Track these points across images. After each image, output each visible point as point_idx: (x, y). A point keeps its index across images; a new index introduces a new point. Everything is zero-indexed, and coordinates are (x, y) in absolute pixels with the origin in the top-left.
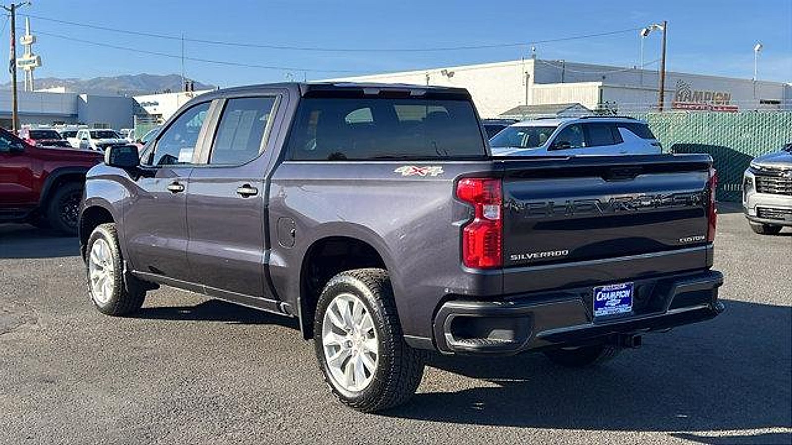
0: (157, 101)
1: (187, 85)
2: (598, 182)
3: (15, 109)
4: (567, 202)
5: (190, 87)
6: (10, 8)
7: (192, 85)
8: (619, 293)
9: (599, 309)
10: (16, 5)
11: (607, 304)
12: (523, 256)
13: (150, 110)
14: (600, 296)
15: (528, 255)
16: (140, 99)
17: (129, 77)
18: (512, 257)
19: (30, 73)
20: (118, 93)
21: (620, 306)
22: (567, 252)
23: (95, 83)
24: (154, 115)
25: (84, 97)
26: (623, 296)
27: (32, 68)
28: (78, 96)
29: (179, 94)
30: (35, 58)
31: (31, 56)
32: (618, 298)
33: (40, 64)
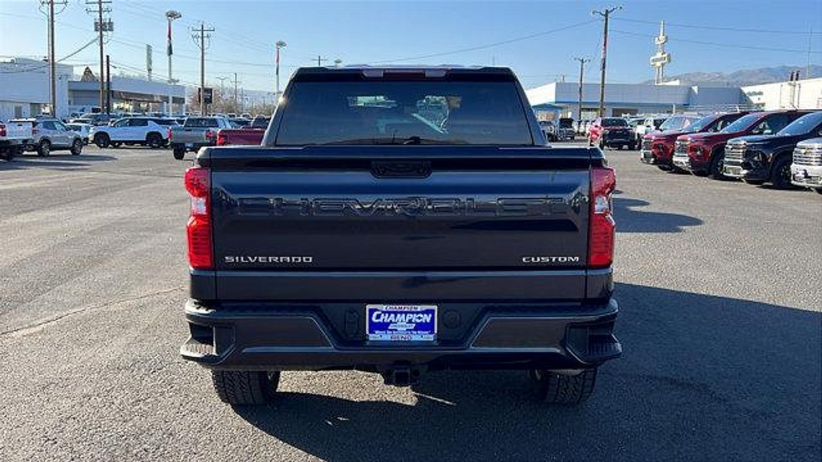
0: (761, 91)
1: (792, 75)
2: (364, 177)
3: (602, 100)
4: (302, 199)
5: (795, 77)
6: (604, 13)
7: (797, 75)
8: (414, 318)
9: (377, 332)
10: (609, 10)
11: (390, 328)
12: (242, 258)
13: (754, 100)
14: (378, 317)
15: (250, 258)
16: (746, 90)
17: (769, 69)
18: (227, 258)
19: (661, 69)
20: (728, 84)
21: (414, 332)
22: (311, 259)
23: (737, 76)
24: (758, 105)
25: (695, 89)
26: (418, 321)
27: (663, 65)
28: (691, 88)
29: (783, 83)
30: (665, 55)
31: (662, 54)
32: (410, 322)
33: (669, 61)
